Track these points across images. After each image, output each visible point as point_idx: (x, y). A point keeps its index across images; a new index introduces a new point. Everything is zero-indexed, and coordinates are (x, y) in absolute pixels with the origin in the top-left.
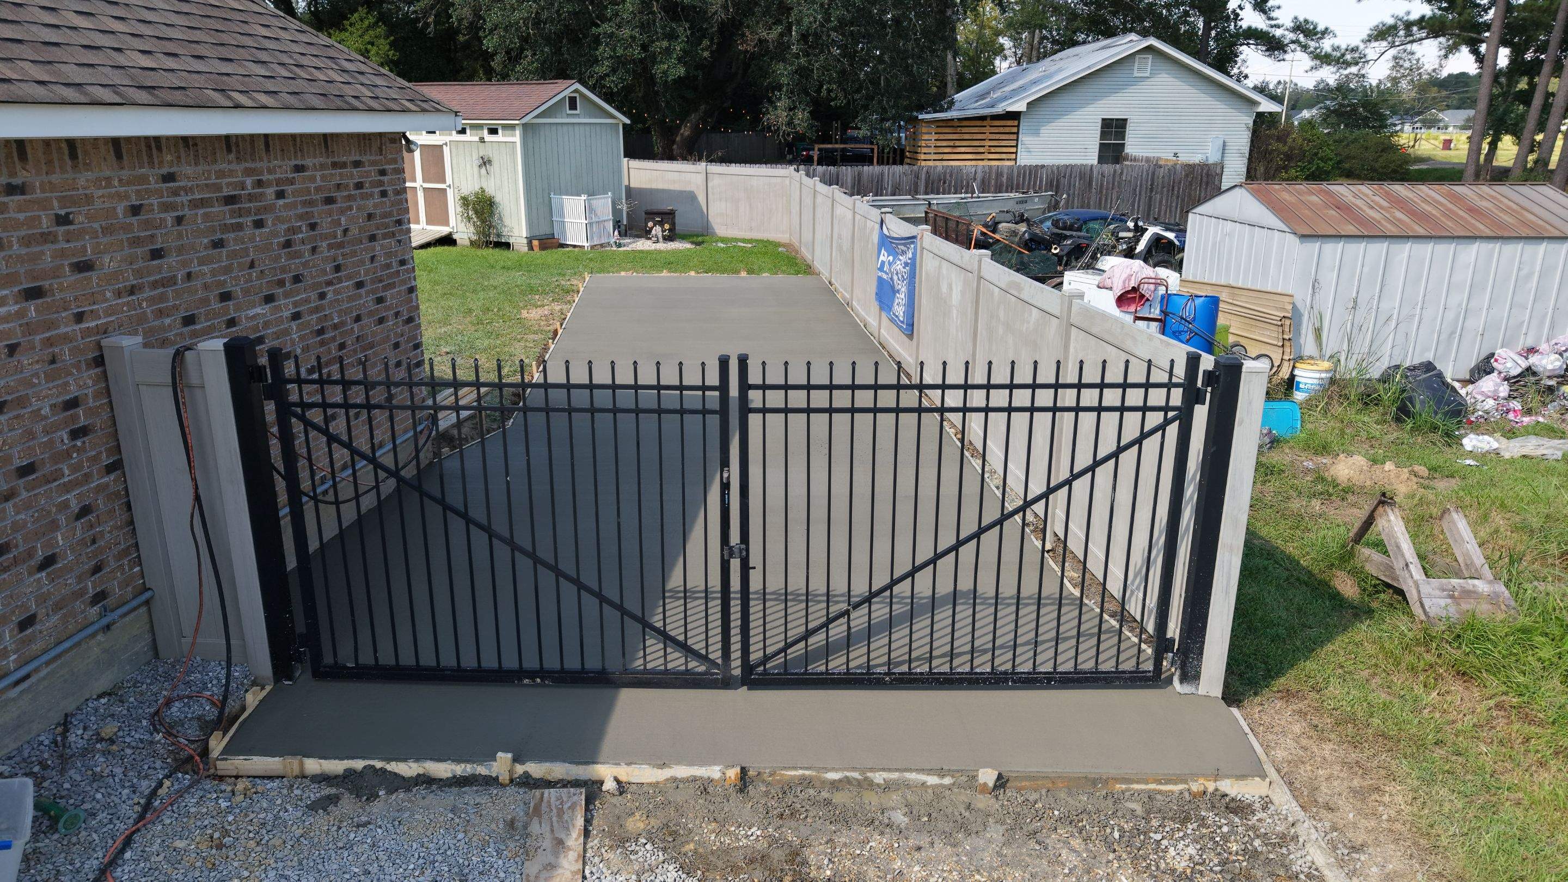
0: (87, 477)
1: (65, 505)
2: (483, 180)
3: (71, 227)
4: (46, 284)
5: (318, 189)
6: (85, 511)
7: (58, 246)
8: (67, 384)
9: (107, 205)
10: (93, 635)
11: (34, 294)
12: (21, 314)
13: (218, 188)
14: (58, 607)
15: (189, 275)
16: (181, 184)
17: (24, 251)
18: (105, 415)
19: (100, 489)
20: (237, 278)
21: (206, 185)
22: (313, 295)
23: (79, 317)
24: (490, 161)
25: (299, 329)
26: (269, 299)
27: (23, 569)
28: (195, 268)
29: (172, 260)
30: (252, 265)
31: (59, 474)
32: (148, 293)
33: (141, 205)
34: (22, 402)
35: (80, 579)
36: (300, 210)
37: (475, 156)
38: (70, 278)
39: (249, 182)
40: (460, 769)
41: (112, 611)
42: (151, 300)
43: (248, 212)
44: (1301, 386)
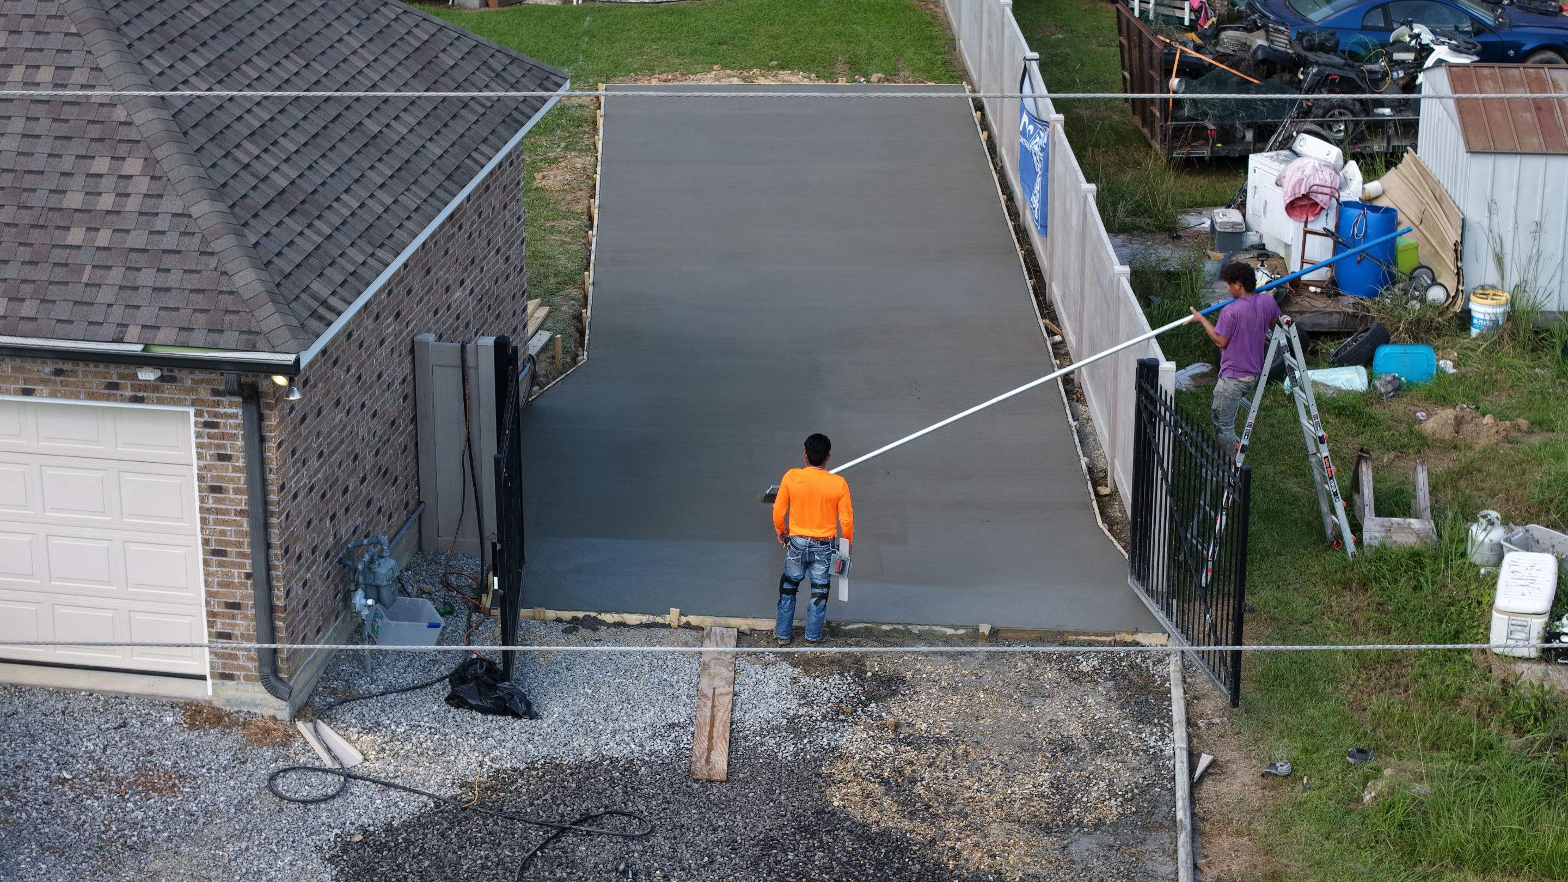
0: (407, 427)
1: (401, 445)
6: (405, 448)
8: (404, 368)
10: (409, 528)
11: (397, 316)
19: (410, 433)
22: (479, 271)
23: (407, 325)
26: (462, 283)
27: (390, 484)
31: (400, 425)
32: (425, 300)
35: (402, 492)
40: (645, 619)
41: (412, 514)
44: (1475, 321)
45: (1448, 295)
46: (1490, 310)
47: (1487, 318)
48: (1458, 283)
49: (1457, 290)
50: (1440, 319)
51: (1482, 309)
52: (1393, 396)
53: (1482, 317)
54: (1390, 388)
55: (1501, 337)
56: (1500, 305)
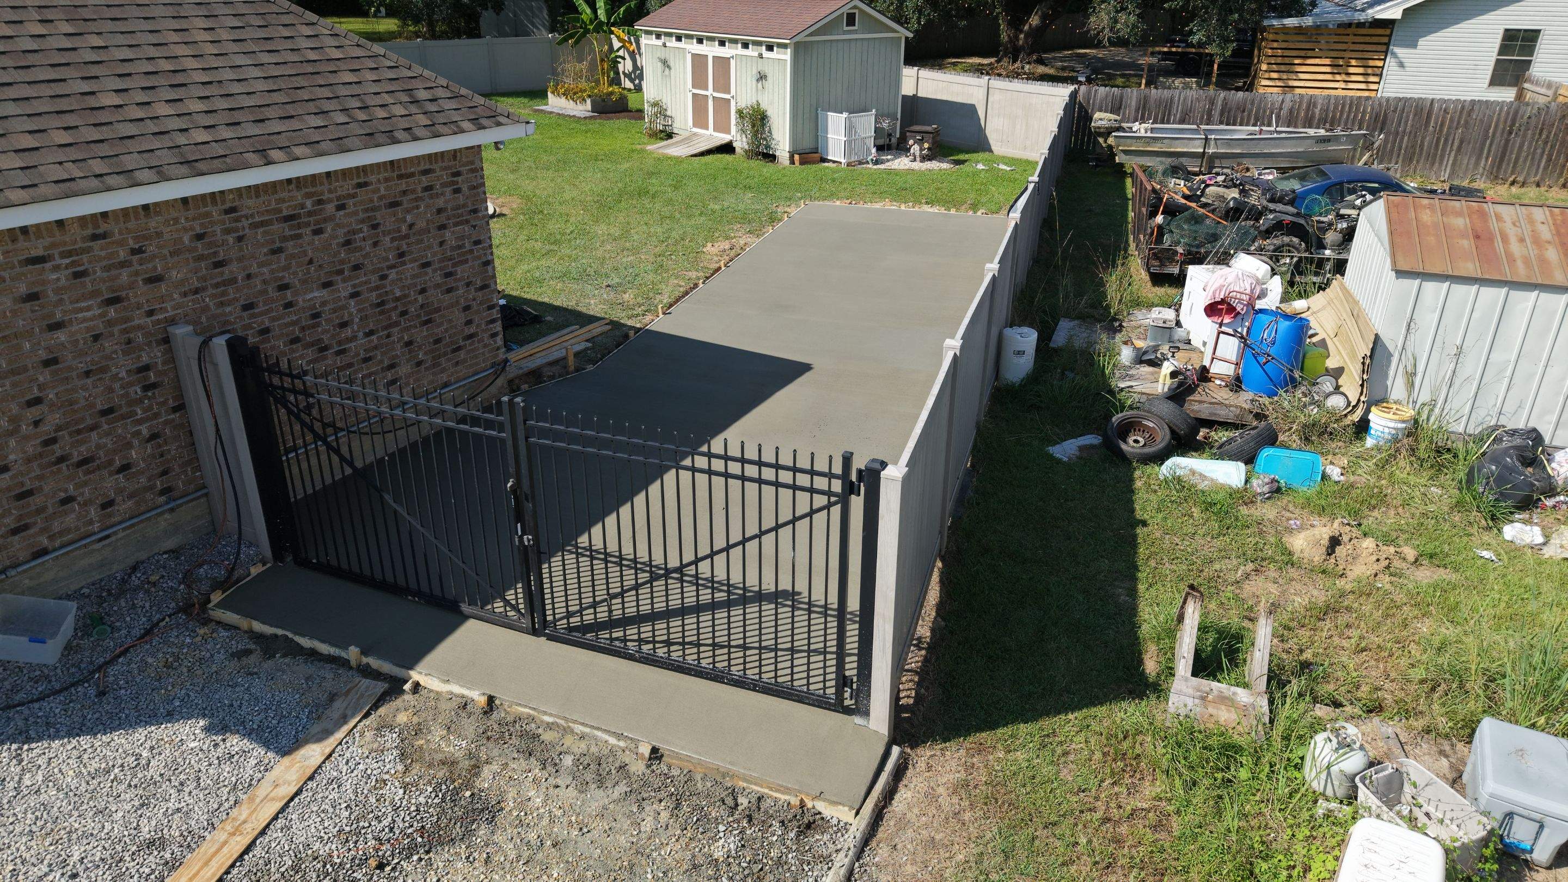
0: (156, 416)
1: (138, 433)
2: (760, 93)
3: (144, 255)
4: (123, 294)
5: (380, 198)
6: (153, 437)
7: (132, 269)
8: (140, 356)
9: (175, 236)
10: (162, 513)
11: (111, 302)
12: (102, 315)
13: (280, 211)
14: (131, 496)
15: (249, 277)
16: (242, 213)
17: (105, 274)
18: (172, 375)
19: (166, 422)
20: (295, 273)
21: (267, 211)
22: (374, 278)
23: (151, 313)
24: (766, 76)
25: (357, 304)
26: (327, 285)
27: (105, 473)
28: (254, 269)
29: (234, 267)
30: (311, 262)
31: (132, 414)
32: (211, 291)
33: (205, 233)
34: (104, 370)
35: (149, 479)
36: (361, 216)
37: (755, 71)
38: (142, 288)
39: (309, 203)
40: (332, 651)
41: (174, 500)
42: (213, 296)
43: (308, 224)
44: (1372, 432)
45: (1349, 403)
46: (1392, 425)
47: (1387, 430)
48: (1361, 394)
49: (1359, 400)
50: (1336, 426)
51: (1383, 423)
52: (1269, 498)
53: (1381, 429)
54: (1266, 489)
55: (1398, 450)
56: (1403, 422)
